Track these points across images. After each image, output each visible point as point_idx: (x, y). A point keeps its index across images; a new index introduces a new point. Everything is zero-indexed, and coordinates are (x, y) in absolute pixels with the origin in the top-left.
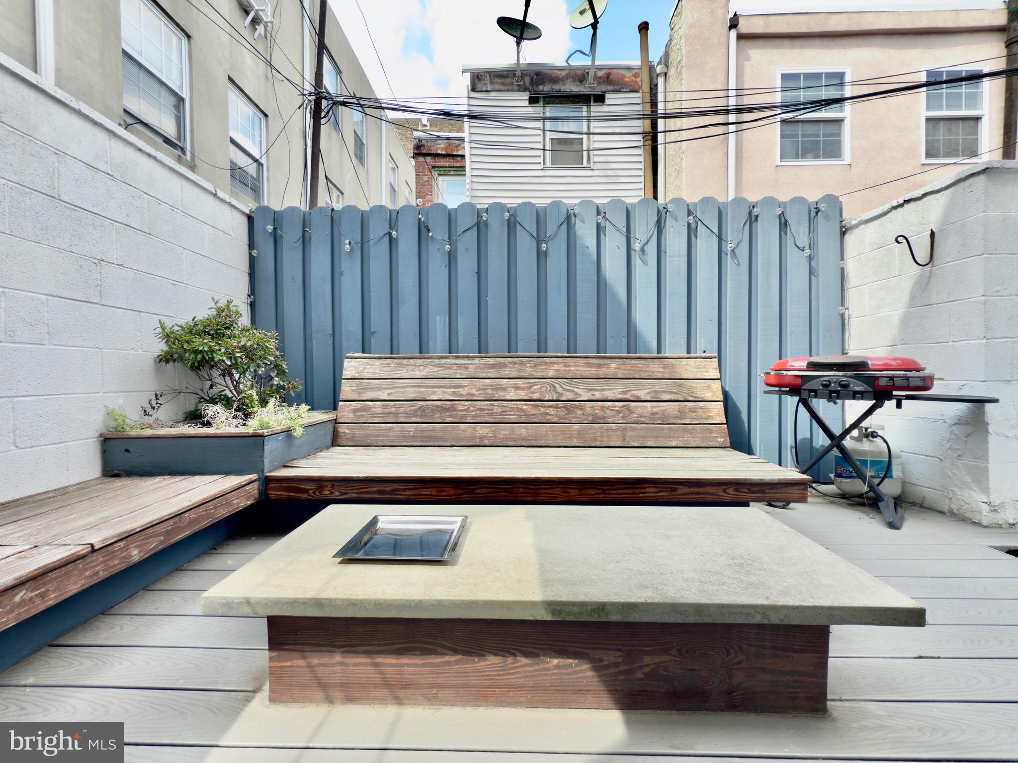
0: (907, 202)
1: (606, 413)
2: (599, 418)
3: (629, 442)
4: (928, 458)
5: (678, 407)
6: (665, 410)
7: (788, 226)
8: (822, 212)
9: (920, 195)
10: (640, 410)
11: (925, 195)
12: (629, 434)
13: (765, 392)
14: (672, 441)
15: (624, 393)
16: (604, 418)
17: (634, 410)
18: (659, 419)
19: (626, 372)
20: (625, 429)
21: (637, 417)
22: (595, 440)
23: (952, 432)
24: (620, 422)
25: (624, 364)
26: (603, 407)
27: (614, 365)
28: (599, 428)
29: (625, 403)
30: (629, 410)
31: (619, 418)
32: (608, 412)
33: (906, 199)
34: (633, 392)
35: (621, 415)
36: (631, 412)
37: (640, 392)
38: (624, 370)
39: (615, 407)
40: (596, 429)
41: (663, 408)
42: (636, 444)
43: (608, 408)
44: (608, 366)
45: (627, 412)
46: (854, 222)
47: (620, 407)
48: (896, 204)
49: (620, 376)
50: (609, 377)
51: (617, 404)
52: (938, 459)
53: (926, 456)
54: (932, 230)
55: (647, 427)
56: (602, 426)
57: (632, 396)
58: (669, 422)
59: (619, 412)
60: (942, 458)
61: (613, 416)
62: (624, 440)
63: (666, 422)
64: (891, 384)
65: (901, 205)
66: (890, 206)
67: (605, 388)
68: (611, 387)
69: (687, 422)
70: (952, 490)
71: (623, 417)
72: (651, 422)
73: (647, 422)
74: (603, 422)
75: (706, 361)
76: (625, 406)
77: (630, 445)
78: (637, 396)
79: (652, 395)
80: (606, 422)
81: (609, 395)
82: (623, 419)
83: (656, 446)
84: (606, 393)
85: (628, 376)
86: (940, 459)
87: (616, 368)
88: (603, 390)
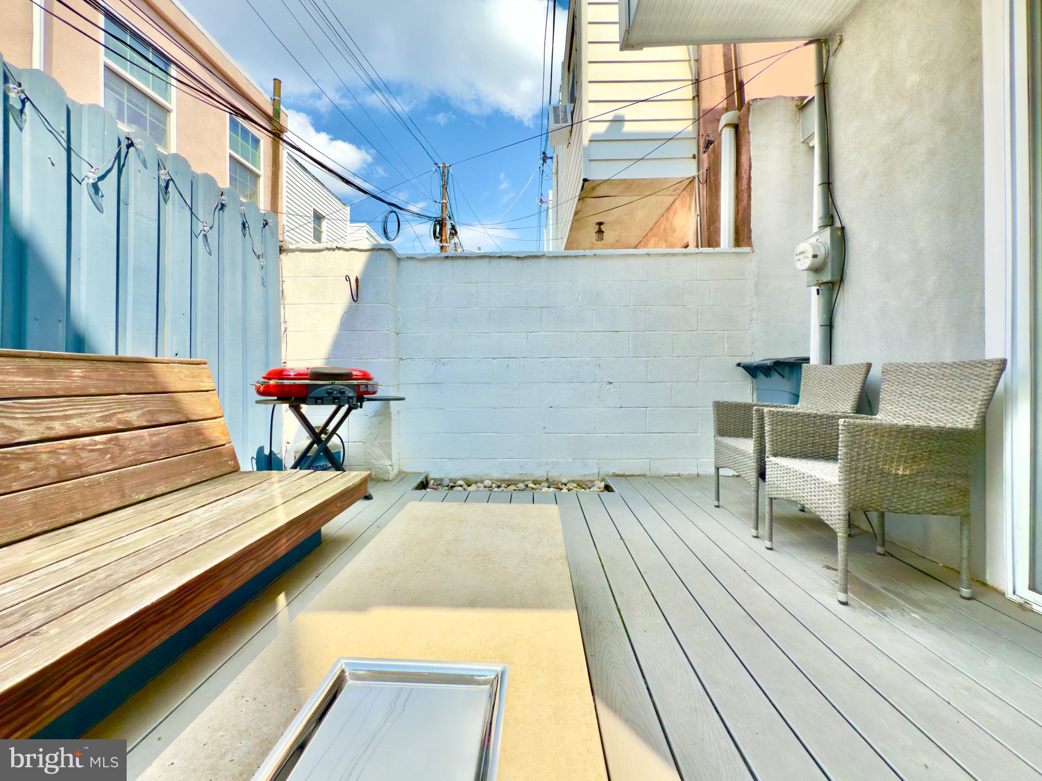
0: (338, 248)
1: (81, 458)
2: (68, 470)
3: (131, 496)
4: (355, 443)
5: (181, 430)
6: (167, 438)
7: (247, 229)
8: (269, 226)
9: (348, 248)
10: (135, 444)
11: (352, 249)
12: (128, 484)
13: (257, 402)
14: (185, 478)
15: (104, 418)
16: (79, 466)
17: (126, 445)
18: (163, 451)
19: (101, 383)
20: (120, 476)
21: (133, 455)
22: (73, 510)
23: (371, 423)
24: (109, 468)
25: (96, 370)
26: (73, 448)
27: (77, 372)
28: (75, 487)
29: (109, 436)
30: (119, 445)
31: (106, 462)
32: (84, 454)
33: (338, 246)
34: (119, 416)
35: (108, 456)
36: (123, 448)
37: (130, 415)
38: (97, 380)
39: (96, 443)
40: (69, 489)
41: (165, 435)
42: (142, 497)
43: (83, 448)
44: (68, 374)
45: (117, 450)
46: (291, 247)
47: (104, 443)
48: (330, 247)
49: (93, 391)
50: (74, 393)
51: (97, 438)
52: (362, 443)
53: (354, 442)
54: (357, 277)
55: (150, 467)
56: (80, 482)
57: (120, 422)
58: (176, 453)
59: (103, 452)
60: (365, 442)
61: (96, 460)
62: (123, 496)
63: (173, 454)
64: (366, 390)
65: (333, 250)
66: (325, 247)
67: (70, 412)
68: (82, 411)
69: (196, 449)
70: (372, 463)
71: (112, 458)
72: (153, 458)
73: (148, 460)
74: (79, 474)
75: (199, 368)
76: (111, 440)
77: (132, 501)
78: (127, 422)
79: (149, 417)
80: (84, 473)
81: (79, 424)
82: (115, 462)
83: (168, 491)
84: (74, 422)
85: (106, 391)
86: (364, 443)
87: (83, 377)
88: (67, 417)
